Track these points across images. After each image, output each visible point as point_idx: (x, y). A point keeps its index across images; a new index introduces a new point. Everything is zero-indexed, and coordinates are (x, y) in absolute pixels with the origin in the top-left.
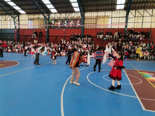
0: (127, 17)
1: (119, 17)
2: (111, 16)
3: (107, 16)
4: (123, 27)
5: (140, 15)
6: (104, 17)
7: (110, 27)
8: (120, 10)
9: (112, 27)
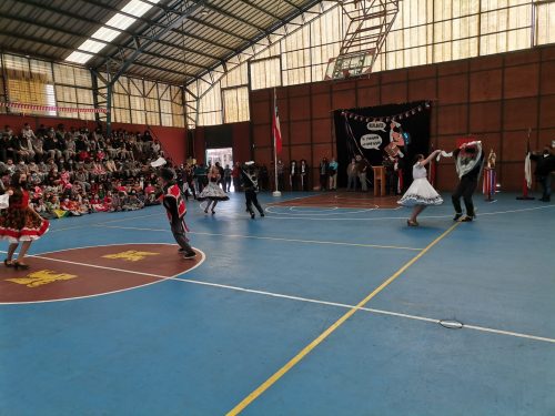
0: (95, 89)
1: (76, 87)
2: (50, 79)
3: (39, 74)
4: (90, 116)
5: (122, 91)
6: (30, 77)
7: (53, 113)
8: (74, 65)
9: (62, 115)
